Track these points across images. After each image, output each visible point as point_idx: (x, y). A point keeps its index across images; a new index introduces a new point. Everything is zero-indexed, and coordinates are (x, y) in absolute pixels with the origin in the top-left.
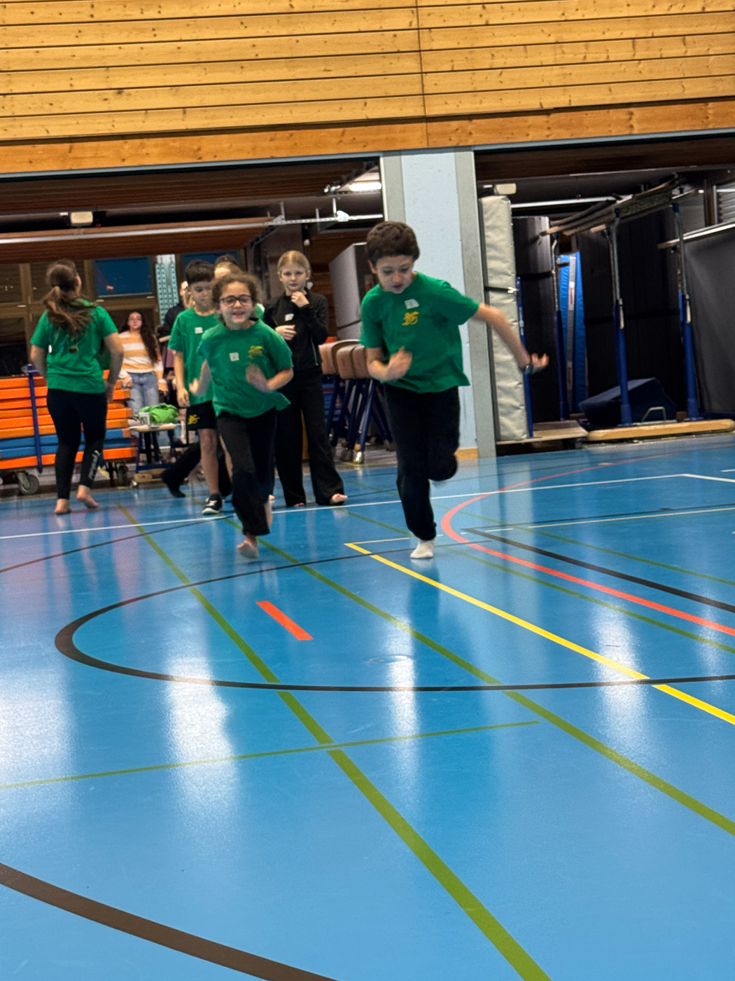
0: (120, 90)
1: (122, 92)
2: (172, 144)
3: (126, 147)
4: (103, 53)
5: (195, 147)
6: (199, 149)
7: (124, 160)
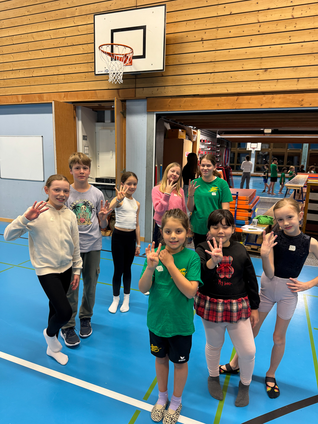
0: (266, 69)
1: (267, 70)
2: (288, 97)
3: (264, 98)
4: (261, 50)
5: (300, 100)
6: (302, 100)
7: (262, 105)
